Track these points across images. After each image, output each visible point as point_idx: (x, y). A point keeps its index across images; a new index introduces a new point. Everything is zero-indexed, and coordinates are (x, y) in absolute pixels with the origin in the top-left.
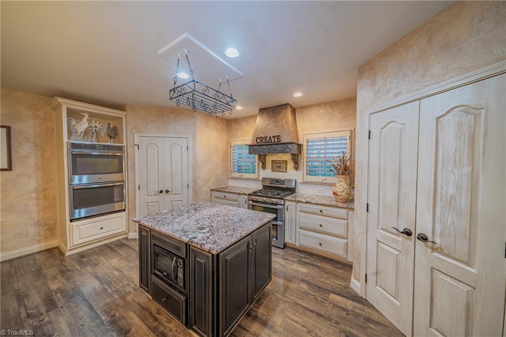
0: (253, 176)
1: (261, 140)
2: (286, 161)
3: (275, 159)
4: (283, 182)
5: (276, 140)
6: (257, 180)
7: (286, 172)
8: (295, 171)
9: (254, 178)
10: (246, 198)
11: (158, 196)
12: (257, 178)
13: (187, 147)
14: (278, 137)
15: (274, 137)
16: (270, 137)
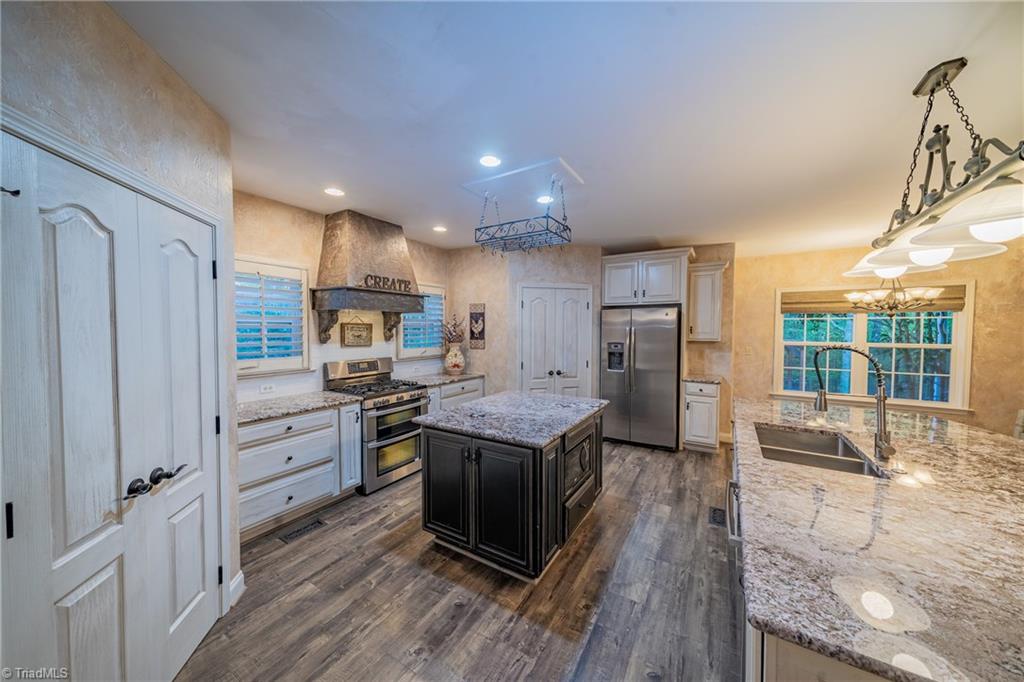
0: (293, 363)
1: (375, 282)
2: (371, 325)
3: (350, 321)
4: (374, 364)
5: (403, 288)
6: (307, 371)
7: (370, 345)
8: (384, 343)
9: (299, 367)
10: (357, 408)
11: (126, 516)
12: (306, 365)
13: (214, 263)
14: (407, 283)
15: (400, 282)
16: (393, 280)
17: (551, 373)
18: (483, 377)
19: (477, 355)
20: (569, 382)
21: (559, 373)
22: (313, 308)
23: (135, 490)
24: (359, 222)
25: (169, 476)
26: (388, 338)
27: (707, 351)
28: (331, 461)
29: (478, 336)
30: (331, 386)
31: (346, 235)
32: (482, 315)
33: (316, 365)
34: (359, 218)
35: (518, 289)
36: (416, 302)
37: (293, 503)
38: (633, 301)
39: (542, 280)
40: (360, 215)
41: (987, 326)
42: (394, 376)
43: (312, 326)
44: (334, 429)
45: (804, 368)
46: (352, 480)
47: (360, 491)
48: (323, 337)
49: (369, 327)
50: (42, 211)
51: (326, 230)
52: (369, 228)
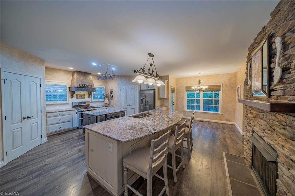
0: (64, 102)
1: (82, 85)
2: (84, 94)
3: (78, 93)
4: (85, 103)
5: (90, 86)
6: (68, 104)
7: (84, 99)
8: (88, 98)
9: (66, 103)
10: (77, 111)
11: (22, 122)
12: (67, 102)
13: (40, 84)
14: (91, 85)
15: (89, 85)
16: (87, 85)
17: (128, 105)
18: (113, 106)
19: (112, 101)
20: (132, 107)
21: (130, 105)
22: (70, 91)
23: (24, 118)
24: (79, 73)
25: (30, 117)
26: (89, 97)
27: (164, 100)
28: (70, 121)
29: (112, 97)
30: (74, 107)
31: (76, 76)
32: (113, 92)
33: (70, 103)
34: (79, 72)
35: (120, 86)
36: (94, 89)
37: (61, 129)
38: (146, 89)
39: (126, 84)
40: (79, 71)
41: (225, 94)
42: (90, 106)
43: (69, 94)
44: (71, 115)
45: (191, 104)
46: (76, 125)
47: (78, 128)
48: (72, 97)
49: (84, 95)
50: (10, 80)
51: (73, 75)
52: (81, 74)
